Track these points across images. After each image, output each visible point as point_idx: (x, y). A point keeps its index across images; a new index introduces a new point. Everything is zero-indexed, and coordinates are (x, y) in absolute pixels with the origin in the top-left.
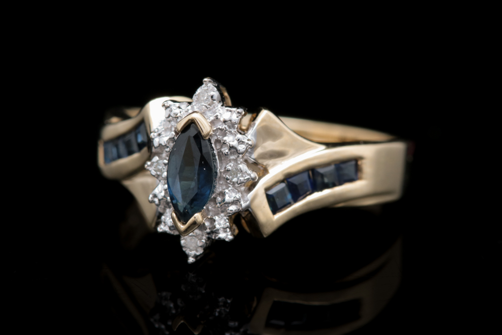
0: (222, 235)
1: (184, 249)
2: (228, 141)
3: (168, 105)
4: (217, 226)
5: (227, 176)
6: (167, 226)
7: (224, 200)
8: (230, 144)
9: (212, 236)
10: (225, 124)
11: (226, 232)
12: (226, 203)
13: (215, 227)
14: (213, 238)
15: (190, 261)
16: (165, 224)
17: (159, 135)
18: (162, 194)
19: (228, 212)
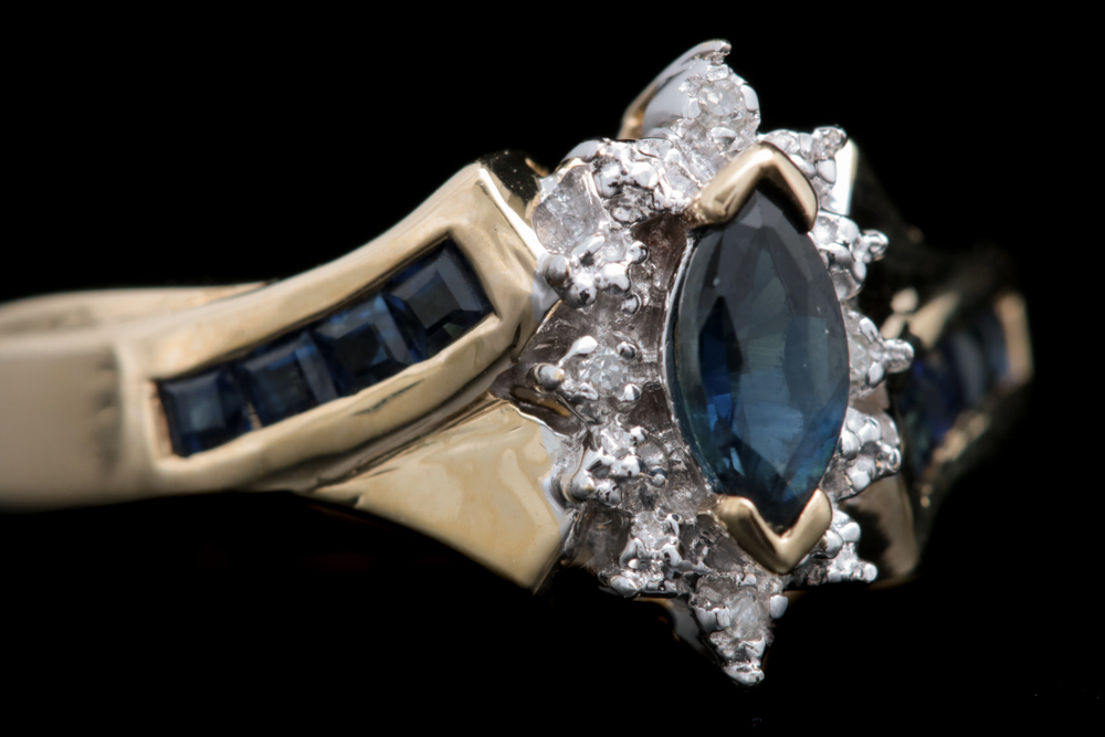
1: (715, 640)
2: (822, 246)
3: (611, 154)
6: (652, 570)
7: (839, 446)
11: (847, 556)
12: (844, 455)
15: (751, 672)
16: (645, 564)
17: (587, 260)
18: (631, 462)
19: (850, 483)
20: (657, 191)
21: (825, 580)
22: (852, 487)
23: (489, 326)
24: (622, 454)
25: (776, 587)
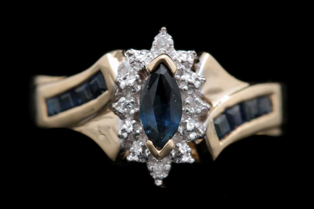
0: (185, 159)
1: (151, 174)
2: (186, 79)
3: (132, 53)
4: (182, 151)
5: (187, 108)
6: (136, 156)
7: (186, 129)
8: (188, 81)
9: (176, 161)
10: (183, 65)
11: (188, 156)
12: (188, 131)
13: (179, 152)
14: (177, 162)
15: (159, 183)
16: (134, 154)
17: (125, 79)
18: (131, 129)
19: (189, 138)
20: (143, 62)
21: (180, 162)
22: (190, 140)
23: (107, 92)
24: (130, 127)
25: (169, 162)
